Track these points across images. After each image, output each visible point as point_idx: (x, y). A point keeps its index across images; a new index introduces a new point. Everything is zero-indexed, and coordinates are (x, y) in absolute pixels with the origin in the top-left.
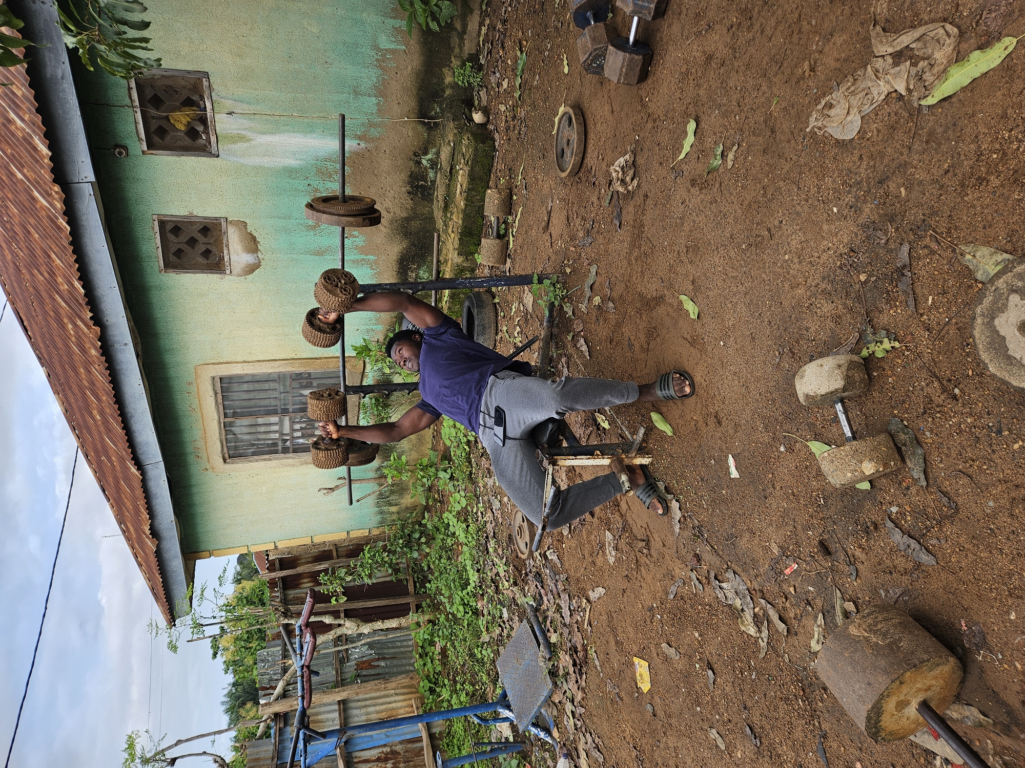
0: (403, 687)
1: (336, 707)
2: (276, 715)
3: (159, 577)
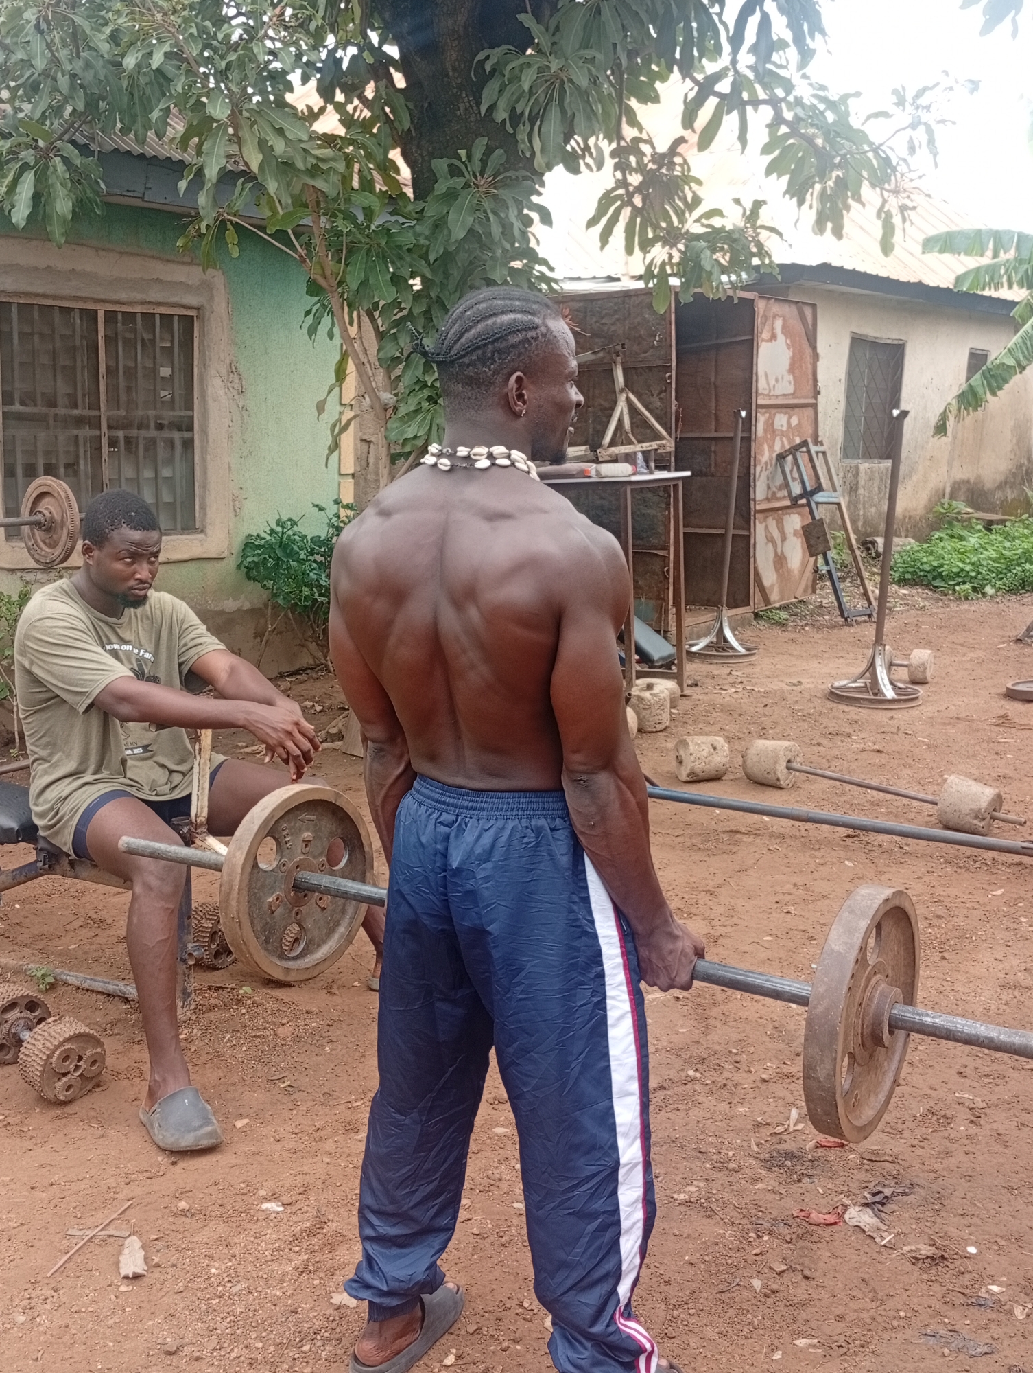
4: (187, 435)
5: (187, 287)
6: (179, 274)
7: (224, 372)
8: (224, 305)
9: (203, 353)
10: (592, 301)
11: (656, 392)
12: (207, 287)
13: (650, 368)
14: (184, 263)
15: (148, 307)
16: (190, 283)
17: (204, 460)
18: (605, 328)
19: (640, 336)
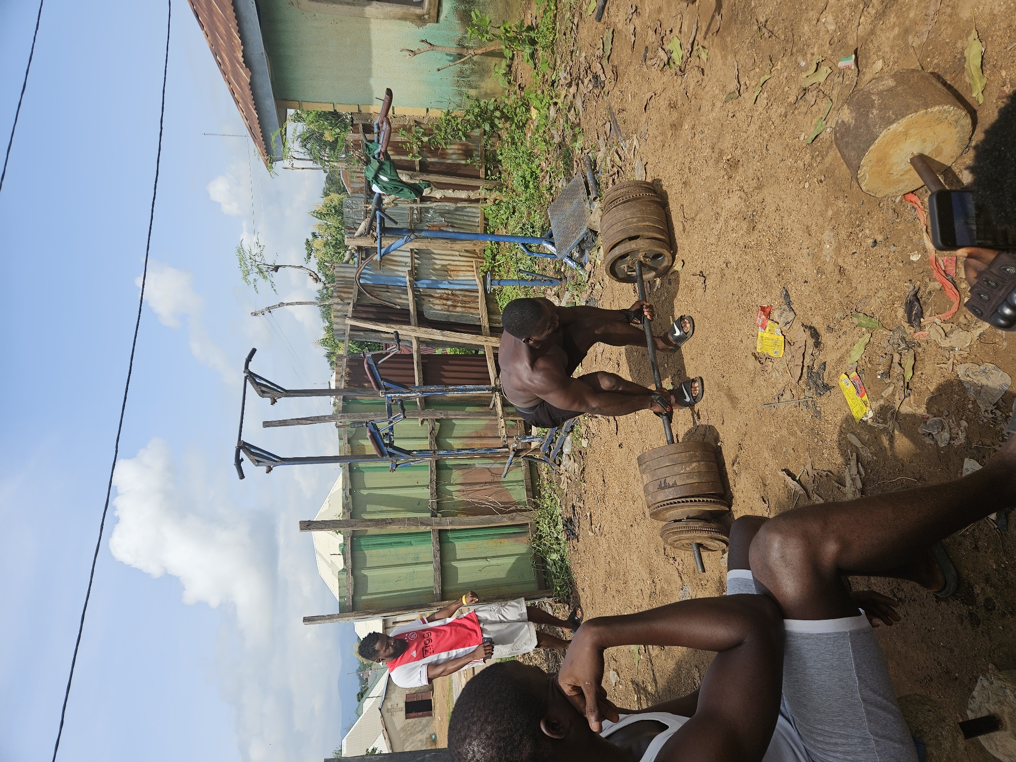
0: (466, 251)
1: (409, 254)
2: (360, 249)
3: (254, 112)
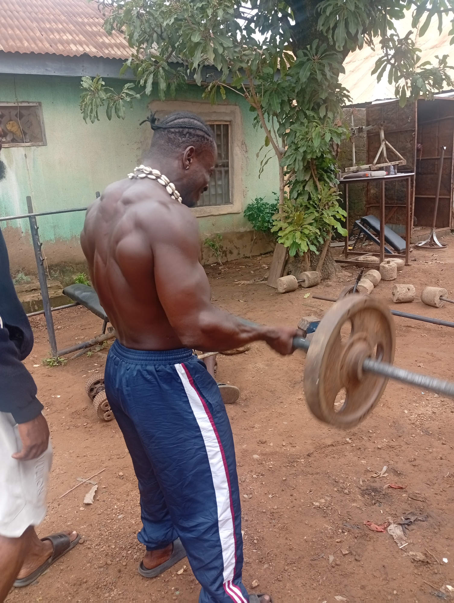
4: (226, 169)
5: (226, 114)
6: (223, 109)
7: (240, 144)
8: (240, 119)
9: (232, 138)
10: (384, 106)
11: (409, 141)
12: (233, 113)
13: (406, 131)
14: (224, 105)
15: (211, 122)
16: (227, 112)
17: (232, 178)
18: (389, 116)
19: (403, 118)
